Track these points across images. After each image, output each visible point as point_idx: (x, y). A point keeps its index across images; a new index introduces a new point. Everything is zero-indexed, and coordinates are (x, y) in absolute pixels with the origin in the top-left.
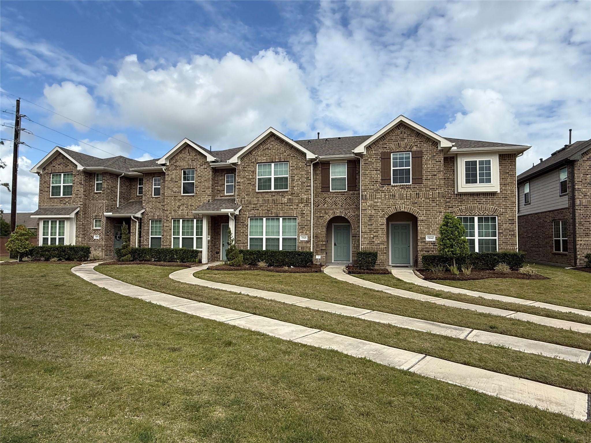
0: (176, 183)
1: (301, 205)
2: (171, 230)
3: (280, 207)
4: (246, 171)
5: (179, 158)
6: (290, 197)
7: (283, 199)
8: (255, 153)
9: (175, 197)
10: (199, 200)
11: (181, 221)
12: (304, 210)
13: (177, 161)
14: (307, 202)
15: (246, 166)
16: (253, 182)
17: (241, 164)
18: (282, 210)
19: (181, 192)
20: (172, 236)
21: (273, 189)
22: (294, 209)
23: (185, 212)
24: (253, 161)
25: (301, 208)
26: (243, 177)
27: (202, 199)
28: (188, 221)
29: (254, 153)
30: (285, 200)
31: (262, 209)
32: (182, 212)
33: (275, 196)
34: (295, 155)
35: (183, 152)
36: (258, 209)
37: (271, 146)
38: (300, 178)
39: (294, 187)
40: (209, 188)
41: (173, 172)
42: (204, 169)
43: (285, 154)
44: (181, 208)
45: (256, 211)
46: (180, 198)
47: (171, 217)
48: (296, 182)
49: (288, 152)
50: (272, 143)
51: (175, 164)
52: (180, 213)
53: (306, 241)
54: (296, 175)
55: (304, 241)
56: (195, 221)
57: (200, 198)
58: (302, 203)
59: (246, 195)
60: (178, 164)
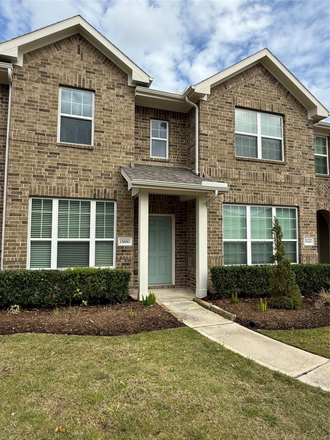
0: (42, 114)
1: (304, 189)
2: (26, 222)
3: (274, 188)
4: (217, 116)
5: (51, 57)
6: (288, 173)
7: (278, 175)
8: (233, 88)
9: (39, 144)
10: (106, 159)
11: (55, 203)
12: (307, 197)
13: (45, 63)
14: (311, 184)
15: (218, 107)
16: (230, 138)
17: (209, 102)
18: (277, 193)
19: (56, 136)
20: (29, 239)
21: (260, 157)
22: (295, 193)
23: (69, 184)
24: (230, 100)
25: (303, 194)
26: (213, 127)
27: (112, 160)
28: (75, 203)
29: (230, 86)
30: (281, 178)
31: (246, 190)
32: (60, 181)
33: (265, 169)
34: (293, 108)
35: (64, 47)
36: (240, 190)
37: (257, 83)
38: (301, 145)
39: (293, 158)
40: (128, 137)
41: (36, 85)
42: (117, 96)
43: (278, 101)
44: (59, 172)
45: (236, 192)
46: (56, 150)
47: (27, 193)
48: (296, 150)
49: (282, 100)
50: (260, 78)
51: (42, 69)
52: (54, 184)
53: (312, 247)
54: (295, 139)
55: (310, 246)
56: (93, 204)
57: (107, 156)
58: (304, 185)
59: (218, 161)
60: (49, 69)
